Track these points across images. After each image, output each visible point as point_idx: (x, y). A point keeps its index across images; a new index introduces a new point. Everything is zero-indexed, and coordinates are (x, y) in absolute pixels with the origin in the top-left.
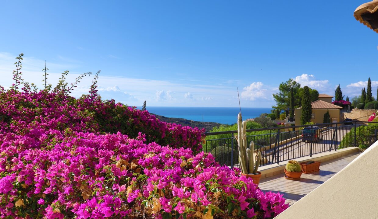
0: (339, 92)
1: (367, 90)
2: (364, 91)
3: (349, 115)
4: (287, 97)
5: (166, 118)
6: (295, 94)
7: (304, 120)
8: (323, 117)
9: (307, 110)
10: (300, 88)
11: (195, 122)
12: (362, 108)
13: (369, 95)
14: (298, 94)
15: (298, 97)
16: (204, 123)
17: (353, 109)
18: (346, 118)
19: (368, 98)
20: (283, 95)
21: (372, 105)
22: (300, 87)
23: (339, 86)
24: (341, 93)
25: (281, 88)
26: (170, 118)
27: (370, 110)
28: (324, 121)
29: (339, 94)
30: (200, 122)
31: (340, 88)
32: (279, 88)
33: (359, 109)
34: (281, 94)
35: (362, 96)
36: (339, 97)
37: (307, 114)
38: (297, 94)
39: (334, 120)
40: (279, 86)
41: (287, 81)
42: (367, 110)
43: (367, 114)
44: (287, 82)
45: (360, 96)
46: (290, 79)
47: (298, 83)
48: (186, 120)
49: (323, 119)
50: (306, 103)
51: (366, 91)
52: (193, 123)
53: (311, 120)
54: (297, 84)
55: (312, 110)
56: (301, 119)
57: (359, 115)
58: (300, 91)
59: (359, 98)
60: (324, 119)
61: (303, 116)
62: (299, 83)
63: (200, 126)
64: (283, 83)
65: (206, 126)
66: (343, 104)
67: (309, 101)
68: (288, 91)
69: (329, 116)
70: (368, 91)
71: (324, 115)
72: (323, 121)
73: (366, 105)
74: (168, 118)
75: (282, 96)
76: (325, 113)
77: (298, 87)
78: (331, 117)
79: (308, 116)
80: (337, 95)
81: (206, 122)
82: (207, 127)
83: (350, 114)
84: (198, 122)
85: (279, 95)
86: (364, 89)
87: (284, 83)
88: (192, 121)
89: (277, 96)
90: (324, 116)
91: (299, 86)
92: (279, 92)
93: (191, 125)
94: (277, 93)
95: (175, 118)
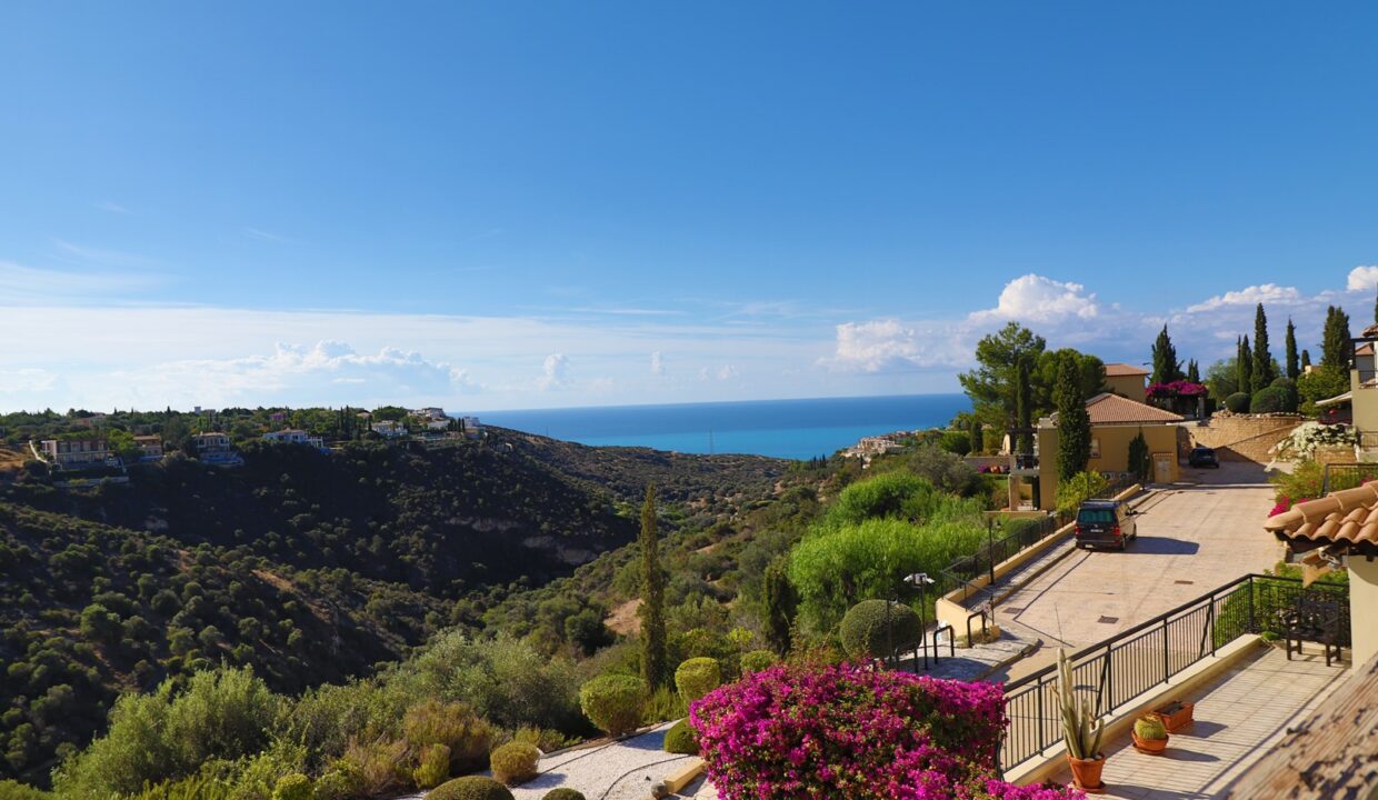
0: (1164, 351)
1: (1256, 342)
2: (1244, 347)
3: (1204, 433)
4: (1004, 382)
5: (588, 449)
6: (1031, 371)
7: (1069, 463)
8: (1128, 452)
9: (1075, 430)
10: (1044, 352)
11: (685, 457)
12: (1242, 408)
13: (1262, 361)
14: (1040, 370)
15: (1039, 382)
16: (715, 458)
17: (1214, 414)
18: (1198, 445)
19: (1258, 369)
20: (991, 377)
21: (1274, 397)
22: (1043, 348)
23: (1165, 331)
24: (1173, 353)
25: (984, 355)
26: (600, 449)
27: (1268, 415)
28: (1130, 462)
29: (1165, 355)
30: (703, 456)
31: (1169, 335)
32: (977, 353)
33: (1235, 412)
34: (984, 374)
35: (1239, 359)
36: (1166, 366)
37: (1076, 445)
38: (1035, 371)
39: (1161, 460)
40: (976, 348)
41: (1002, 330)
42: (1258, 416)
43: (1261, 428)
44: (1002, 334)
45: (1232, 360)
46: (1010, 324)
47: (1037, 337)
48: (656, 451)
49: (1127, 459)
50: (1071, 410)
51: (1252, 345)
52: (679, 462)
53: (1090, 461)
54: (1033, 336)
55: (1091, 431)
56: (1059, 462)
57: (1237, 434)
58: (1045, 362)
59: (1231, 365)
60: (1131, 456)
61: (1065, 450)
62: (1041, 336)
63: (701, 470)
64: (989, 336)
65: (724, 468)
66: (1183, 392)
67: (1079, 402)
68: (1005, 363)
69: (1146, 448)
70: (1256, 348)
71: (1128, 445)
72: (1127, 465)
73: (1256, 397)
74: (595, 449)
75: (988, 380)
76: (1132, 439)
77: (1037, 348)
78: (1151, 449)
79: (1079, 451)
80: (1161, 361)
81: (722, 456)
82: (726, 472)
83: (1207, 430)
84: (695, 458)
85: (978, 377)
86: (1246, 338)
87: (993, 336)
88: (676, 455)
89: (974, 381)
90: (1130, 449)
91: (1041, 344)
92: (978, 366)
93: (671, 466)
94: (972, 371)
95: (618, 447)
